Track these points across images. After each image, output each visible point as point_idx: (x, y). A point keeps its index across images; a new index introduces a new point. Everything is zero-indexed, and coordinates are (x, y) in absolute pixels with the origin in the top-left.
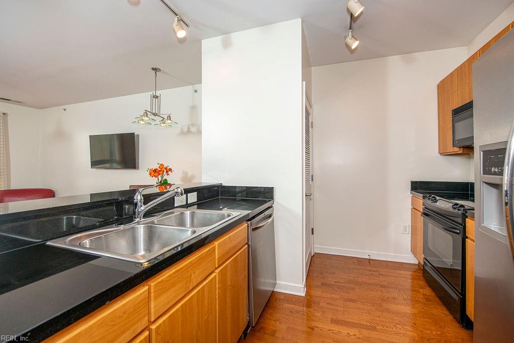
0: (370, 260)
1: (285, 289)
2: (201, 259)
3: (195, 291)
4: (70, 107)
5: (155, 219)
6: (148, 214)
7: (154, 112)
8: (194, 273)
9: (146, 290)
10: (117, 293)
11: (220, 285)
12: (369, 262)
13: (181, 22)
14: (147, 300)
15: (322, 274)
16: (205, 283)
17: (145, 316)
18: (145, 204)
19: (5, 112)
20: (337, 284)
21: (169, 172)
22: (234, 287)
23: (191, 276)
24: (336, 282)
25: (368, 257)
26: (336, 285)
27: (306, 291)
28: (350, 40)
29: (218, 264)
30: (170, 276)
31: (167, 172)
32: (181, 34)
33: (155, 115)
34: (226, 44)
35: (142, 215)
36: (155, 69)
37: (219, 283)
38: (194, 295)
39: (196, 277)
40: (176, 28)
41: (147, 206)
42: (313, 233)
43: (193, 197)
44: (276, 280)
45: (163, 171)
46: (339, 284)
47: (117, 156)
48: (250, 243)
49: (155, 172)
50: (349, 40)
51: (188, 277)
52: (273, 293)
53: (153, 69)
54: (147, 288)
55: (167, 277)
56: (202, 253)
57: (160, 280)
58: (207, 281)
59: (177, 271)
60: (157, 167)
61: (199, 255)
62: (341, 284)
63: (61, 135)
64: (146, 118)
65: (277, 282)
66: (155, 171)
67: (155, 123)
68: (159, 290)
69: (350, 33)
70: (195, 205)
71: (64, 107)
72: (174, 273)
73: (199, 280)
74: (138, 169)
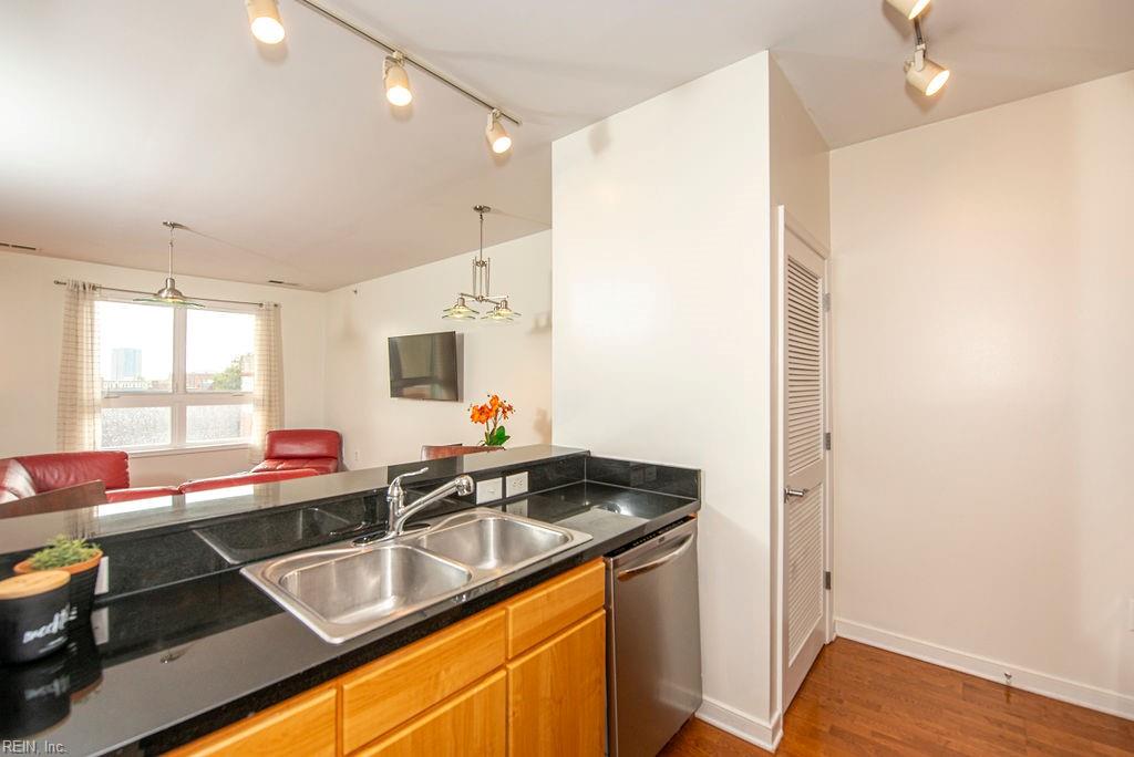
0: (1009, 689)
1: (725, 721)
2: (464, 643)
3: (448, 707)
4: (363, 286)
5: (423, 535)
6: (413, 523)
7: (477, 295)
8: (447, 670)
9: (330, 699)
10: (269, 699)
11: (519, 697)
12: (1008, 696)
13: (503, 121)
14: (333, 715)
15: (841, 702)
16: (475, 690)
17: (327, 744)
18: (405, 504)
19: (277, 302)
20: (877, 740)
21: (509, 413)
22: (560, 702)
23: (438, 675)
24: (874, 734)
25: (1003, 681)
26: (874, 743)
27: (782, 739)
28: (919, 75)
29: (514, 652)
30: (385, 674)
31: (504, 412)
32: (502, 145)
33: (481, 299)
34: (599, 144)
35: (401, 521)
36: (480, 209)
37: (515, 693)
38: (445, 714)
39: (450, 678)
40: (490, 135)
41: (408, 507)
42: (828, 585)
43: (519, 484)
44: (701, 693)
45: (497, 411)
46: (883, 742)
47: (439, 372)
48: (612, 607)
49: (482, 413)
50: (918, 73)
51: (430, 679)
52: (692, 723)
53: (476, 208)
54: (332, 693)
55: (380, 675)
56: (466, 630)
57: (363, 680)
58: (481, 687)
59: (404, 665)
60: (484, 401)
61: (460, 633)
62: (892, 745)
63: (350, 337)
64: (462, 309)
65: (705, 697)
66: (482, 410)
67: (481, 315)
68: (357, 700)
69: (919, 55)
70: (525, 498)
71: (354, 287)
72: (394, 669)
73: (460, 684)
74: (462, 400)
